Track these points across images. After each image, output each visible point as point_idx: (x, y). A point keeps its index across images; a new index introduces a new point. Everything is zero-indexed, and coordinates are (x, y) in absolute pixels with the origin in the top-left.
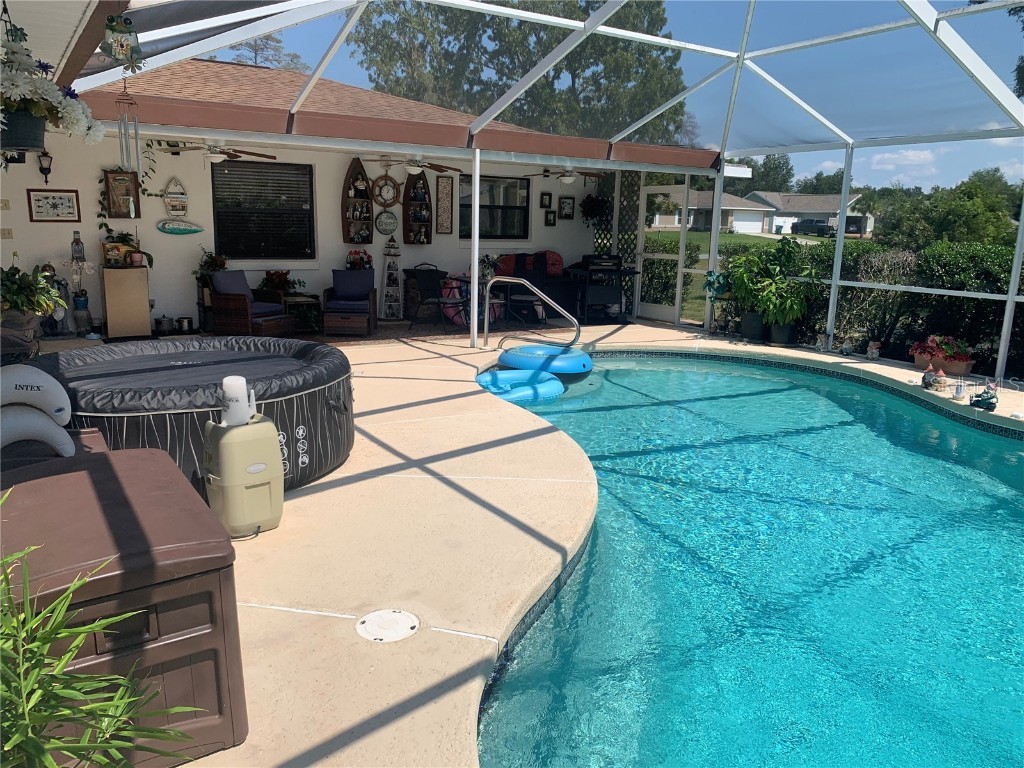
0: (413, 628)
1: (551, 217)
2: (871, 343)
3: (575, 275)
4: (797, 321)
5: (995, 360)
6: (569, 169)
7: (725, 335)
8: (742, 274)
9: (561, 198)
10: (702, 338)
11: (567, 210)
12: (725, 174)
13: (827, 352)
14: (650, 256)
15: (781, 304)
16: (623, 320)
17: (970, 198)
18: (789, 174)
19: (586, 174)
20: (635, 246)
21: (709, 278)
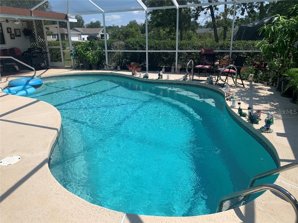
0: (19, 159)
1: (13, 36)
2: (118, 66)
3: (26, 55)
4: (98, 62)
5: (146, 67)
6: (16, 19)
7: (79, 69)
8: (81, 51)
9: (15, 30)
10: (73, 70)
11: (18, 34)
12: (70, 21)
13: (108, 70)
14: (51, 47)
15: (93, 58)
16: (47, 68)
17: (131, 28)
18: (83, 22)
19: (23, 21)
20: (45, 45)
21: (71, 53)
